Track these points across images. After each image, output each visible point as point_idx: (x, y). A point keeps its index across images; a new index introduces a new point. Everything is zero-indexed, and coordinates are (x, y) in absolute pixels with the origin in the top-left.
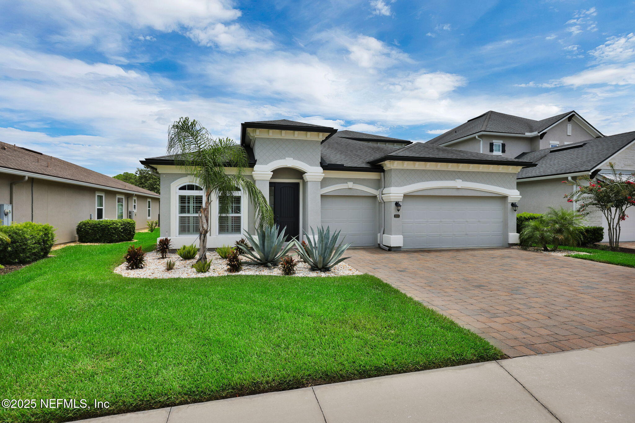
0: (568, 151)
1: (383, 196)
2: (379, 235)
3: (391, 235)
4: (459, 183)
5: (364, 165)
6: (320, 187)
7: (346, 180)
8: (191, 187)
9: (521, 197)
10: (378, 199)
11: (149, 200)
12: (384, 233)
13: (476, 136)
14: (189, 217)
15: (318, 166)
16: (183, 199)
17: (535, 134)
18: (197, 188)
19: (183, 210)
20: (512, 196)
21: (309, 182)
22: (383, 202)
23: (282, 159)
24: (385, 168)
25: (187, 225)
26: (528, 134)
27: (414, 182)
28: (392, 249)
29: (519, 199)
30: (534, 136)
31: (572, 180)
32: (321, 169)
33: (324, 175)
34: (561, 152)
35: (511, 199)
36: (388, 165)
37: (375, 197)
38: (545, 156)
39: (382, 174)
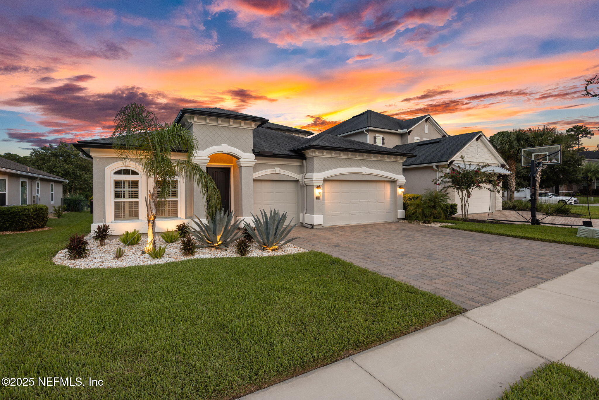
0: (430, 145)
1: (305, 180)
2: (301, 215)
3: (314, 214)
4: (364, 170)
5: (288, 153)
6: (252, 172)
7: (273, 166)
8: (127, 172)
9: (406, 181)
10: (301, 183)
11: (51, 183)
12: (306, 214)
13: (364, 130)
14: (124, 202)
15: (250, 153)
16: (117, 183)
17: (405, 131)
18: (134, 173)
19: (117, 195)
20: (400, 181)
21: (242, 167)
22: (305, 186)
23: (218, 145)
24: (307, 156)
25: (123, 210)
26: (400, 131)
27: (331, 169)
28: (315, 227)
29: (405, 183)
30: (404, 132)
31: (436, 168)
32: (253, 156)
33: (256, 161)
34: (424, 146)
35: (399, 183)
36: (309, 153)
37: (297, 181)
38: (414, 149)
39: (304, 161)
